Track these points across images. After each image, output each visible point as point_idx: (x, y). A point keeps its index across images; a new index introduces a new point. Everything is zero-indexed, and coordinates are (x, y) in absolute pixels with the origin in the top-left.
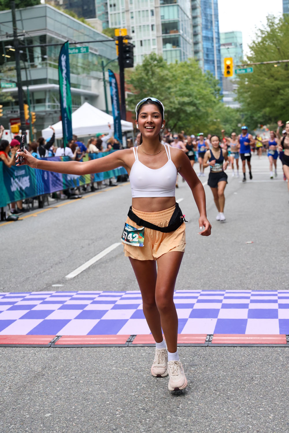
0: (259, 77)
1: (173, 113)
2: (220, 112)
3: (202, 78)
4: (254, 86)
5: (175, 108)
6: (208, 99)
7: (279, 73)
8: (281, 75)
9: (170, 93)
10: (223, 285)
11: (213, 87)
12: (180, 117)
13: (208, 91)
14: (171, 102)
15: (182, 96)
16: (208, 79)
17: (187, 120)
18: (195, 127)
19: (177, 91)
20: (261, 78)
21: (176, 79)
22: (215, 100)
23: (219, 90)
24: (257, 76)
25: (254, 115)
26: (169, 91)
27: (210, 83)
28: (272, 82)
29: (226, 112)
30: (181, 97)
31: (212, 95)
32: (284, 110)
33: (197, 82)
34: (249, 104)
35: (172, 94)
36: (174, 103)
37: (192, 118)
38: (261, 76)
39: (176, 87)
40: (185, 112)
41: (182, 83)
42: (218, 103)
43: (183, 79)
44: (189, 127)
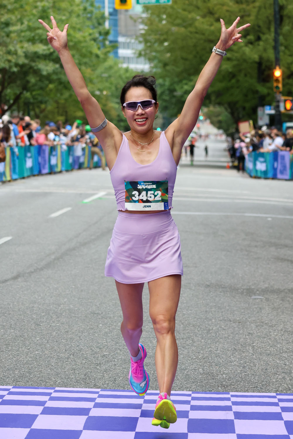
0: (186, 13)
1: (14, 73)
2: (110, 77)
3: (76, 9)
4: (174, 29)
5: (17, 65)
6: (84, 50)
7: (225, 8)
8: (227, 11)
9: (8, 36)
10: (54, 380)
11: (94, 27)
12: (28, 82)
13: (87, 34)
14: (9, 53)
15: (32, 41)
16: (85, 9)
17: (42, 88)
18: (57, 102)
19: (22, 31)
20: (190, 16)
21: (22, 7)
22: (99, 52)
23: (107, 33)
24: (180, 11)
25: (177, 87)
26: (6, 30)
27: (89, 19)
28: (211, 25)
29: (120, 77)
30: (30, 43)
31: (92, 42)
32: (233, 81)
33: (64, 15)
34: (165, 65)
35: (13, 35)
36: (16, 53)
37: (51, 86)
38: (190, 12)
39: (22, 23)
40: (37, 72)
41: (34, 15)
42: (105, 60)
43: (36, 7)
44: (46, 102)
